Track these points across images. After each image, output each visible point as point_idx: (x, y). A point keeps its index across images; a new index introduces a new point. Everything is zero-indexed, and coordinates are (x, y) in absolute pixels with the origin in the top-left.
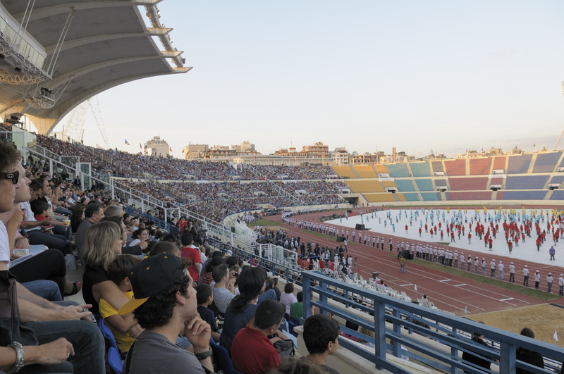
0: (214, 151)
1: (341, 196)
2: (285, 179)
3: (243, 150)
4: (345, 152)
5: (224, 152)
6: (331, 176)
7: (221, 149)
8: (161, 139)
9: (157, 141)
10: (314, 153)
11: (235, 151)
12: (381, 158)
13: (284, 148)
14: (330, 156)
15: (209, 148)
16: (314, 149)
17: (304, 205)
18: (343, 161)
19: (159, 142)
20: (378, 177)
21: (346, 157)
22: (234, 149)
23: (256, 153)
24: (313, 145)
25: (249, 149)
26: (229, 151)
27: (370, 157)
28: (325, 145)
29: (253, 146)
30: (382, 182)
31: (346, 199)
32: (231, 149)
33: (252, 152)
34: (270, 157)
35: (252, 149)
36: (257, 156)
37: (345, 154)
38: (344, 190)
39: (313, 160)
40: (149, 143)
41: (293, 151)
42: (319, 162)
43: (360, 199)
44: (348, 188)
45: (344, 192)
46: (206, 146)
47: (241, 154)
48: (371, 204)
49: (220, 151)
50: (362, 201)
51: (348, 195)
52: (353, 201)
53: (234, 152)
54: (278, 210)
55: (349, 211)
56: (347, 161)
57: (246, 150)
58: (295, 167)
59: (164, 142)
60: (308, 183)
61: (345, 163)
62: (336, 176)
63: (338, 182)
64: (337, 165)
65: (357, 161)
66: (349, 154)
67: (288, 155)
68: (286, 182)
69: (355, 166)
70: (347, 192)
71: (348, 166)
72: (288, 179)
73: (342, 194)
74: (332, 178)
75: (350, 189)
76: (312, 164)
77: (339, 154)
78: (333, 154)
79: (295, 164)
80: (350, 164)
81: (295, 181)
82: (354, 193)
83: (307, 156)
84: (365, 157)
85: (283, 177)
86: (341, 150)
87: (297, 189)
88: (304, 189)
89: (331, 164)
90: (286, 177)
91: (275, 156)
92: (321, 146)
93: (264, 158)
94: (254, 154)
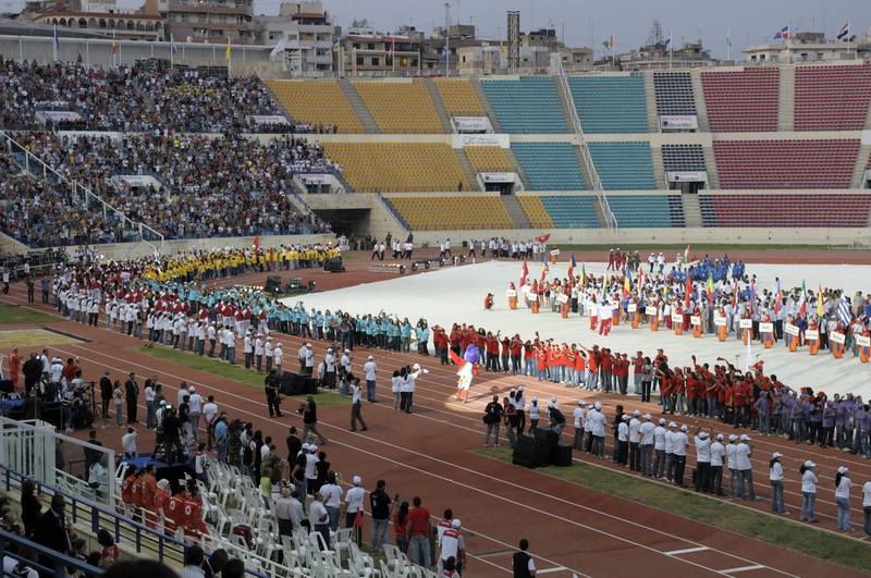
1: (304, 203)
2: (67, 125)
4: (320, 20)
6: (260, 120)
10: (194, 20)
12: (461, 52)
14: (259, 38)
16: (193, 4)
17: (148, 237)
18: (313, 58)
20: (448, 131)
21: (322, 44)
27: (420, 46)
30: (464, 152)
31: (323, 214)
34: (7, 27)
37: (321, 29)
38: (313, 179)
39: (187, 51)
41: (101, 8)
42: (214, 62)
43: (374, 216)
44: (331, 170)
45: (312, 188)
48: (421, 237)
50: (383, 223)
51: (329, 202)
52: (349, 223)
54: (34, 260)
55: (334, 266)
56: (327, 59)
58: (112, 75)
60: (170, 143)
61: (321, 67)
62: (282, 120)
63: (293, 144)
64: (288, 75)
65: (368, 61)
66: (338, 30)
67: (82, 23)
68: (73, 136)
69: (360, 79)
70: (326, 189)
71: (328, 79)
72: (78, 126)
73: (305, 196)
74: (265, 129)
75: (339, 176)
76: (182, 68)
77: (295, 28)
78: (271, 27)
79: (112, 63)
80: (341, 73)
81: (114, 136)
82: (350, 190)
83: (161, 33)
84: (401, 46)
85: (57, 117)
86: (304, 10)
87: (119, 169)
88: (150, 169)
89: (263, 71)
90: (74, 116)
91: (24, 23)
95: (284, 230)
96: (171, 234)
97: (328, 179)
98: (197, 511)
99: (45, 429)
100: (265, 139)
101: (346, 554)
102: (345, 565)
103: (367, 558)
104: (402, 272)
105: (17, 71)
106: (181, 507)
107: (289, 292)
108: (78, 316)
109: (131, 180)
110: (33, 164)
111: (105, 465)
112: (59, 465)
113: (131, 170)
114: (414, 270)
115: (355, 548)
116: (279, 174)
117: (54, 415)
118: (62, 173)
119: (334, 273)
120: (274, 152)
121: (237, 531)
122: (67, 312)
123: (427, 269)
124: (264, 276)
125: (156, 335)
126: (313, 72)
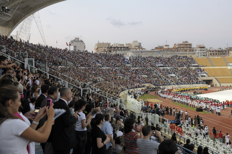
0: (114, 48)
1: (200, 79)
2: (161, 66)
3: (133, 46)
4: (204, 47)
5: (121, 48)
6: (193, 65)
7: (119, 46)
8: (80, 40)
9: (77, 40)
10: (182, 49)
11: (128, 47)
12: (230, 52)
14: (193, 51)
15: (111, 45)
16: (182, 46)
17: (174, 84)
18: (202, 54)
19: (78, 42)
20: (227, 66)
21: (204, 52)
23: (142, 49)
24: (181, 43)
25: (137, 46)
26: (124, 47)
27: (222, 51)
28: (190, 43)
29: (140, 44)
30: (230, 69)
31: (204, 81)
32: (125, 46)
33: (139, 48)
34: (152, 51)
35: (139, 46)
36: (142, 51)
37: (204, 49)
38: (202, 75)
39: (181, 54)
40: (72, 42)
41: (167, 47)
42: (185, 55)
43: (213, 81)
44: (205, 73)
45: (202, 76)
46: (109, 44)
47: (132, 50)
48: (222, 85)
49: (118, 48)
50: (215, 82)
51: (205, 78)
52: (208, 82)
53: (127, 48)
54: (156, 88)
55: (206, 89)
56: (205, 54)
57: (135, 47)
58: (168, 58)
59: (82, 41)
60: (178, 69)
62: (197, 65)
63: (198, 69)
64: (198, 57)
65: (212, 54)
66: (207, 49)
67: (164, 50)
68: (162, 68)
69: (211, 57)
70: (204, 76)
71: (205, 57)
72: (163, 66)
73: (201, 77)
74: (194, 66)
75: (207, 74)
76: (180, 57)
77: (199, 49)
78: (195, 49)
79: (168, 56)
80: (207, 56)
81: (169, 68)
82: (209, 76)
83: (176, 51)
84: (218, 51)
85: (159, 65)
86: (201, 46)
87: (169, 73)
88: (174, 73)
89: (193, 56)
90: (162, 65)
91: (155, 51)
92: (187, 43)
93: (147, 52)
94: (141, 49)
95: (197, 83)
96: (177, 84)
97: (205, 74)
98: (182, 130)
99: (157, 115)
100: (194, 68)
101: (208, 139)
102: (208, 142)
103: (212, 141)
104: (218, 91)
105: (154, 58)
106: (179, 130)
107: (198, 94)
108: (162, 97)
109: (171, 75)
110: (156, 73)
111: (167, 122)
112: (159, 121)
113: (171, 74)
114: (221, 90)
115: (210, 139)
116: (196, 74)
117: (158, 113)
118: (160, 74)
119: (206, 90)
120: (195, 70)
121: (189, 134)
122: (161, 96)
123: (223, 90)
124: (193, 91)
125: (175, 101)
126: (202, 56)
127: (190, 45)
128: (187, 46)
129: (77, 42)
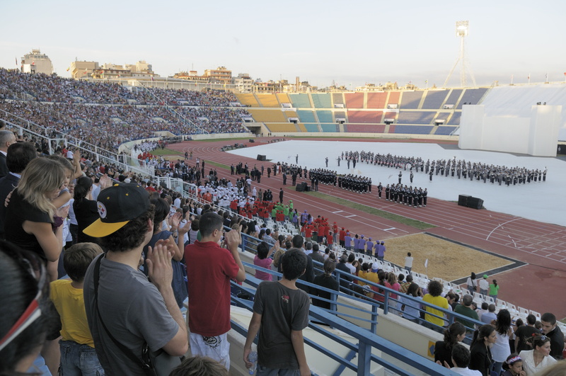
0: (106, 70)
1: (245, 125)
2: (185, 104)
3: (139, 69)
4: (248, 78)
5: (117, 71)
6: (234, 104)
7: (114, 69)
8: (42, 54)
9: (36, 55)
10: (217, 78)
11: (129, 71)
12: (284, 87)
13: (185, 71)
14: (233, 82)
15: (100, 65)
16: (217, 74)
18: (247, 88)
19: (39, 57)
20: (281, 107)
21: (249, 84)
22: (128, 69)
23: (153, 74)
24: (216, 69)
25: (145, 70)
26: (122, 71)
27: (274, 85)
28: (228, 70)
29: (150, 66)
30: (285, 112)
31: (249, 128)
32: (124, 68)
33: (148, 73)
34: (171, 80)
35: (149, 70)
36: (154, 78)
37: (249, 80)
38: (247, 119)
39: (214, 86)
40: (27, 57)
41: (194, 75)
42: (221, 89)
43: (262, 128)
44: (251, 117)
45: (246, 121)
46: (96, 64)
47: (137, 75)
48: (273, 134)
49: (112, 71)
50: (265, 131)
51: (251, 124)
52: (255, 130)
53: (129, 73)
55: (252, 141)
56: (250, 88)
57: (142, 71)
58: (196, 92)
59: (45, 57)
60: (210, 109)
61: (249, 90)
62: (239, 104)
64: (240, 92)
65: (261, 89)
66: (253, 81)
67: (189, 79)
68: (187, 107)
69: (258, 93)
70: (250, 121)
71: (251, 93)
72: (187, 105)
75: (253, 118)
76: (214, 90)
77: (242, 80)
78: (236, 80)
79: (196, 89)
80: (254, 92)
81: (197, 107)
82: (256, 122)
83: (208, 81)
84: (269, 85)
85: (183, 102)
86: (245, 76)
87: (198, 116)
88: (206, 116)
89: (234, 91)
90: (187, 102)
91: (175, 79)
92: (224, 70)
93: (162, 80)
94: (152, 76)
95: (239, 132)
96: (210, 132)
97: (251, 119)
99: (181, 180)
100: (234, 108)
104: (269, 143)
109: (201, 119)
110: (176, 114)
113: (201, 116)
116: (238, 117)
118: (183, 116)
120: (237, 112)
123: (275, 142)
126: (247, 92)
127: (229, 73)
128: (224, 75)
129: (36, 57)
